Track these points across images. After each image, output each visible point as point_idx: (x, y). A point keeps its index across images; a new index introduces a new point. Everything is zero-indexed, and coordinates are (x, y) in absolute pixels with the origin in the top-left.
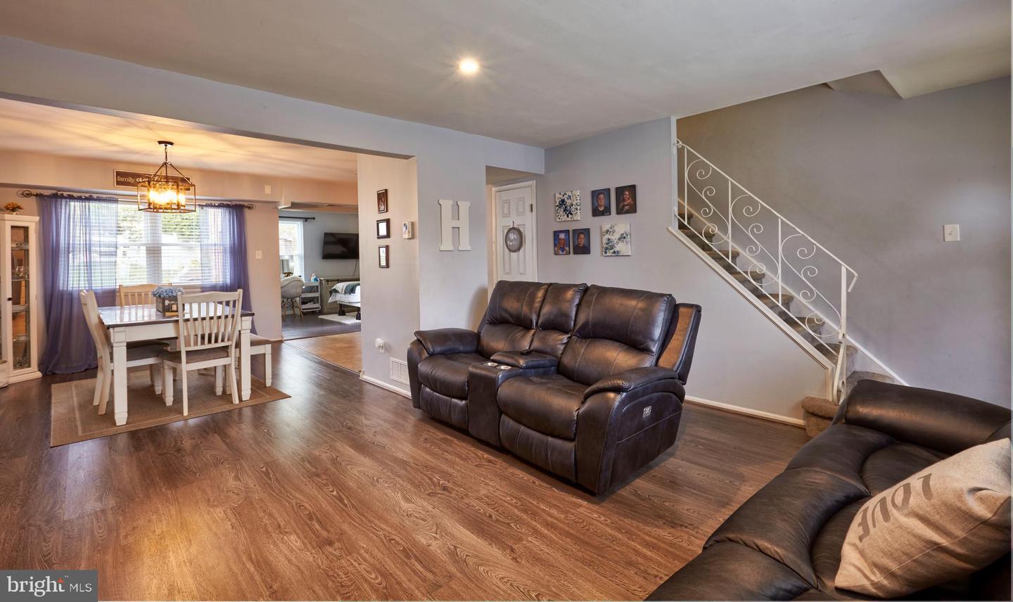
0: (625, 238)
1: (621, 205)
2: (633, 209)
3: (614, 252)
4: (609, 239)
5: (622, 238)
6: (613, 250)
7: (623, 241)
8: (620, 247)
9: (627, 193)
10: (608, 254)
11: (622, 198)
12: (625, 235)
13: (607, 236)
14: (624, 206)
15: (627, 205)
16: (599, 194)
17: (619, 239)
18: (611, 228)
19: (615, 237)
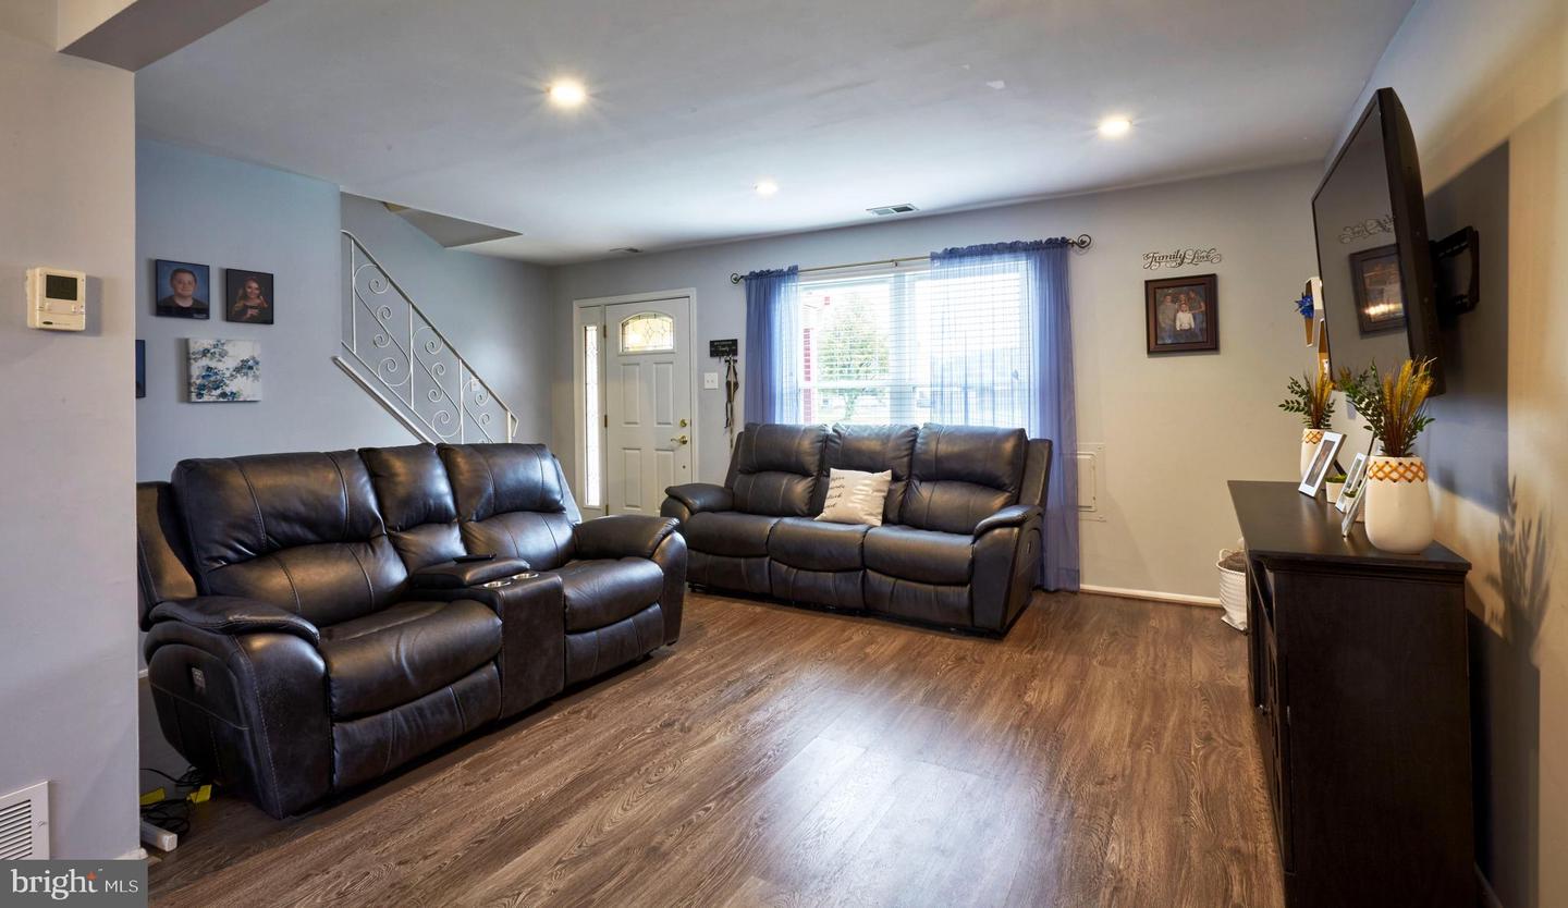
0: (251, 368)
1: (239, 305)
2: (266, 317)
3: (224, 395)
4: (209, 369)
5: (245, 367)
6: (219, 391)
7: (246, 374)
8: (238, 385)
9: (254, 285)
10: (206, 398)
11: (241, 292)
12: (251, 363)
13: (205, 362)
14: (246, 308)
15: (252, 307)
16: (184, 271)
17: (238, 370)
18: (215, 346)
19: (225, 366)
